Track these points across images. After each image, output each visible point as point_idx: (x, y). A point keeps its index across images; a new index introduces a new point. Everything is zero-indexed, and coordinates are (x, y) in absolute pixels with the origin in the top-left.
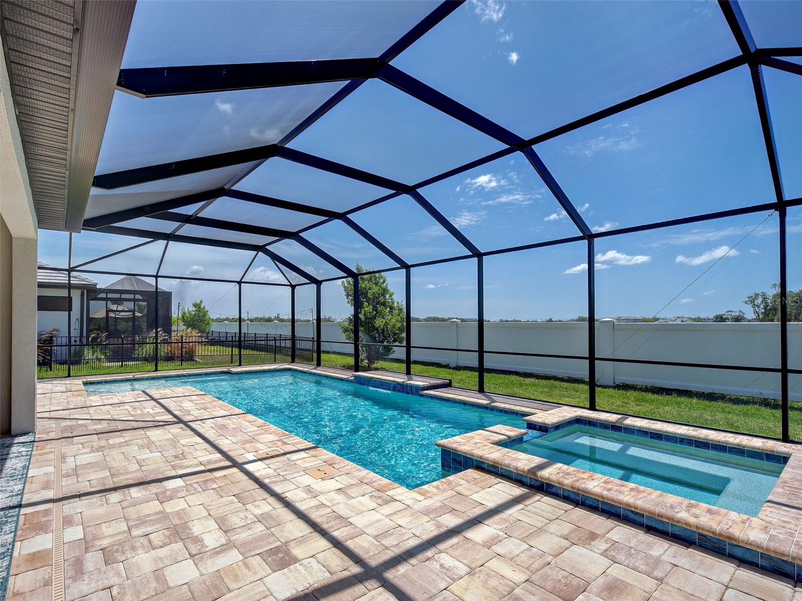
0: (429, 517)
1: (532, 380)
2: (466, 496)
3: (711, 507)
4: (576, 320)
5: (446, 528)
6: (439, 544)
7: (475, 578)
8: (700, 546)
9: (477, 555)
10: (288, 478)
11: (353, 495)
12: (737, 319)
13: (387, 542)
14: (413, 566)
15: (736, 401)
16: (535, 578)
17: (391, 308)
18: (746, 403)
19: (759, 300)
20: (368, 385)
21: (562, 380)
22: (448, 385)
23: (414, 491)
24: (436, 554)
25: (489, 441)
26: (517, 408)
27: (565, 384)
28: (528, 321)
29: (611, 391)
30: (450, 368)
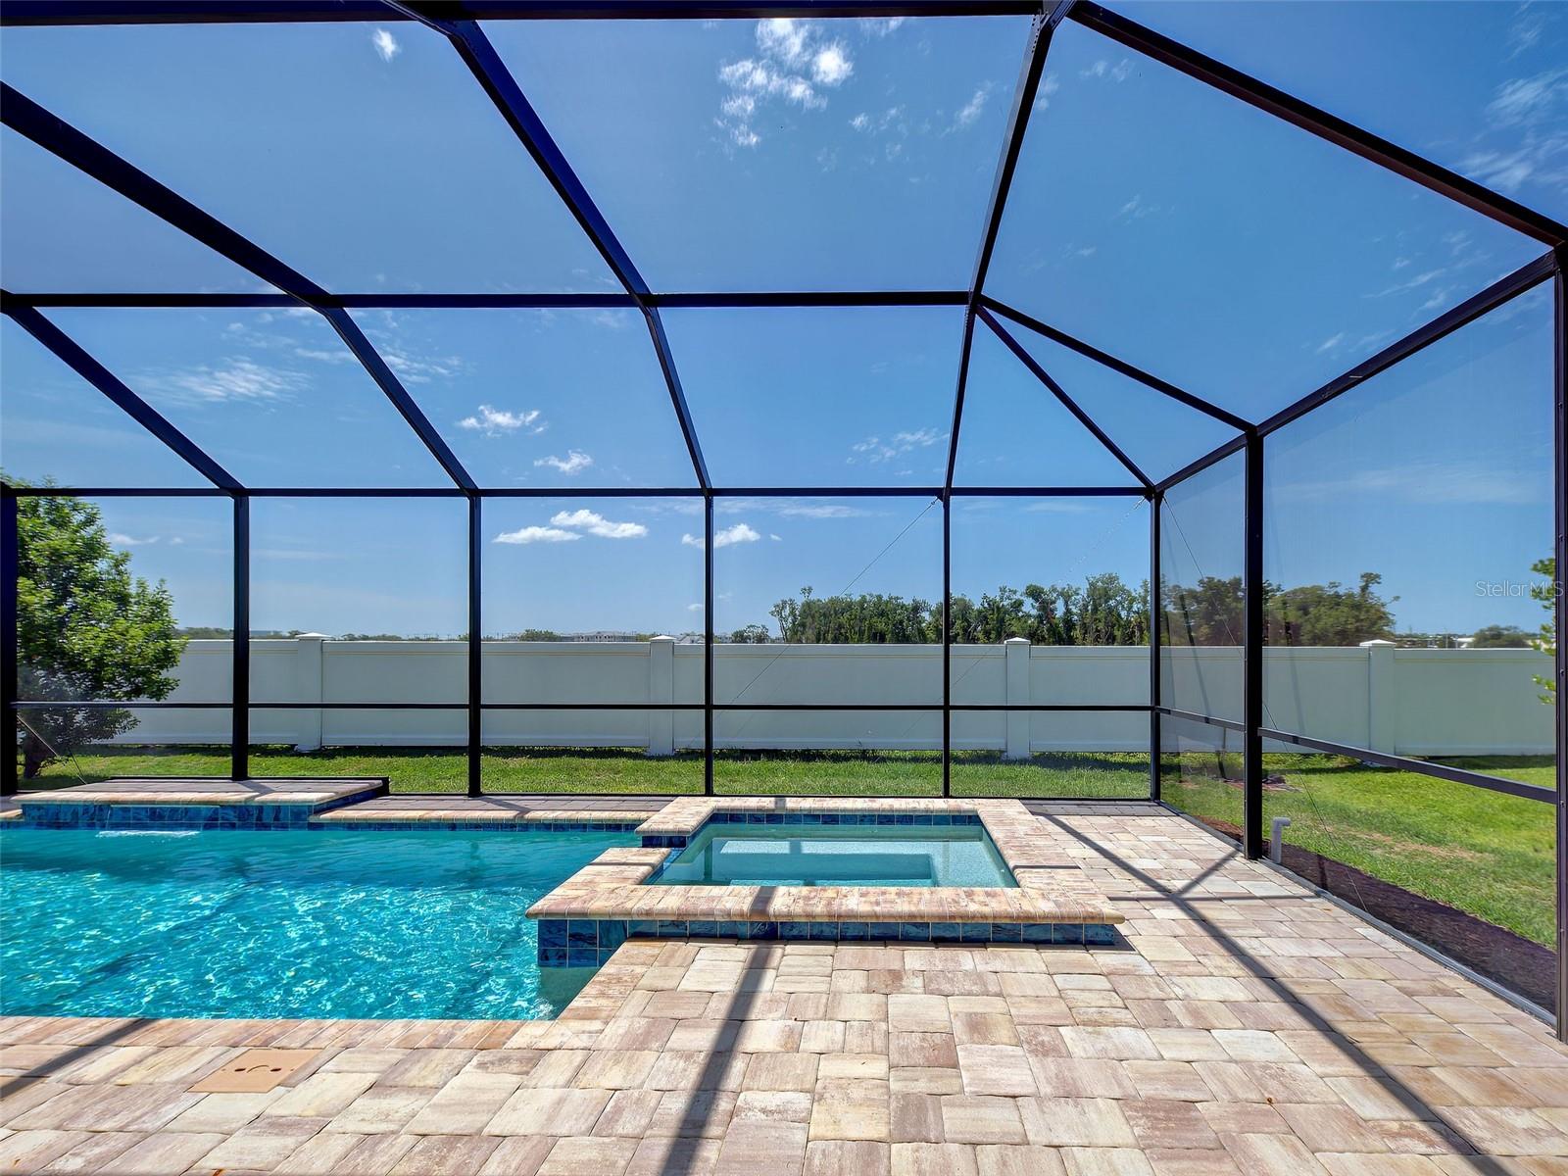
0: (650, 1050)
1: (523, 761)
2: (672, 990)
3: (987, 889)
4: (522, 638)
5: (702, 1056)
6: (722, 1083)
7: (829, 1101)
8: (994, 941)
9: (795, 1068)
10: (149, 1125)
11: (431, 1082)
12: (761, 639)
13: (628, 1125)
14: (720, 1138)
15: (836, 758)
16: (895, 1058)
17: (122, 600)
18: (846, 759)
19: (787, 611)
20: (91, 826)
21: (582, 754)
22: (381, 791)
23: (564, 1018)
24: (736, 1100)
25: (630, 881)
26: (585, 815)
27: (593, 762)
28: (418, 639)
29: (673, 765)
30: (300, 754)
